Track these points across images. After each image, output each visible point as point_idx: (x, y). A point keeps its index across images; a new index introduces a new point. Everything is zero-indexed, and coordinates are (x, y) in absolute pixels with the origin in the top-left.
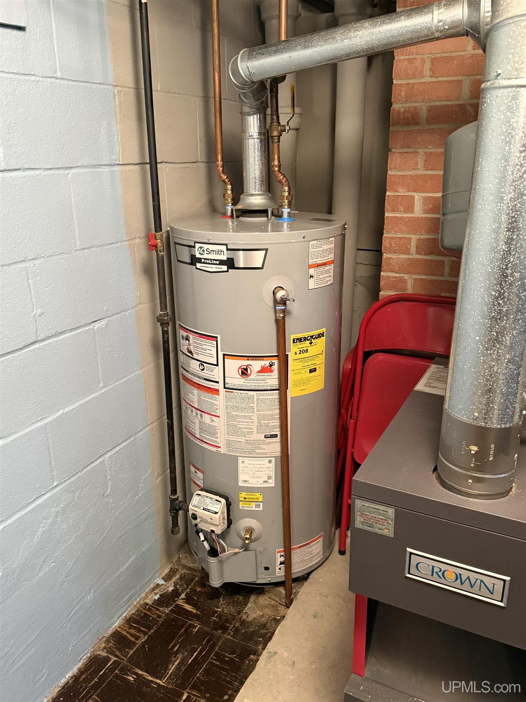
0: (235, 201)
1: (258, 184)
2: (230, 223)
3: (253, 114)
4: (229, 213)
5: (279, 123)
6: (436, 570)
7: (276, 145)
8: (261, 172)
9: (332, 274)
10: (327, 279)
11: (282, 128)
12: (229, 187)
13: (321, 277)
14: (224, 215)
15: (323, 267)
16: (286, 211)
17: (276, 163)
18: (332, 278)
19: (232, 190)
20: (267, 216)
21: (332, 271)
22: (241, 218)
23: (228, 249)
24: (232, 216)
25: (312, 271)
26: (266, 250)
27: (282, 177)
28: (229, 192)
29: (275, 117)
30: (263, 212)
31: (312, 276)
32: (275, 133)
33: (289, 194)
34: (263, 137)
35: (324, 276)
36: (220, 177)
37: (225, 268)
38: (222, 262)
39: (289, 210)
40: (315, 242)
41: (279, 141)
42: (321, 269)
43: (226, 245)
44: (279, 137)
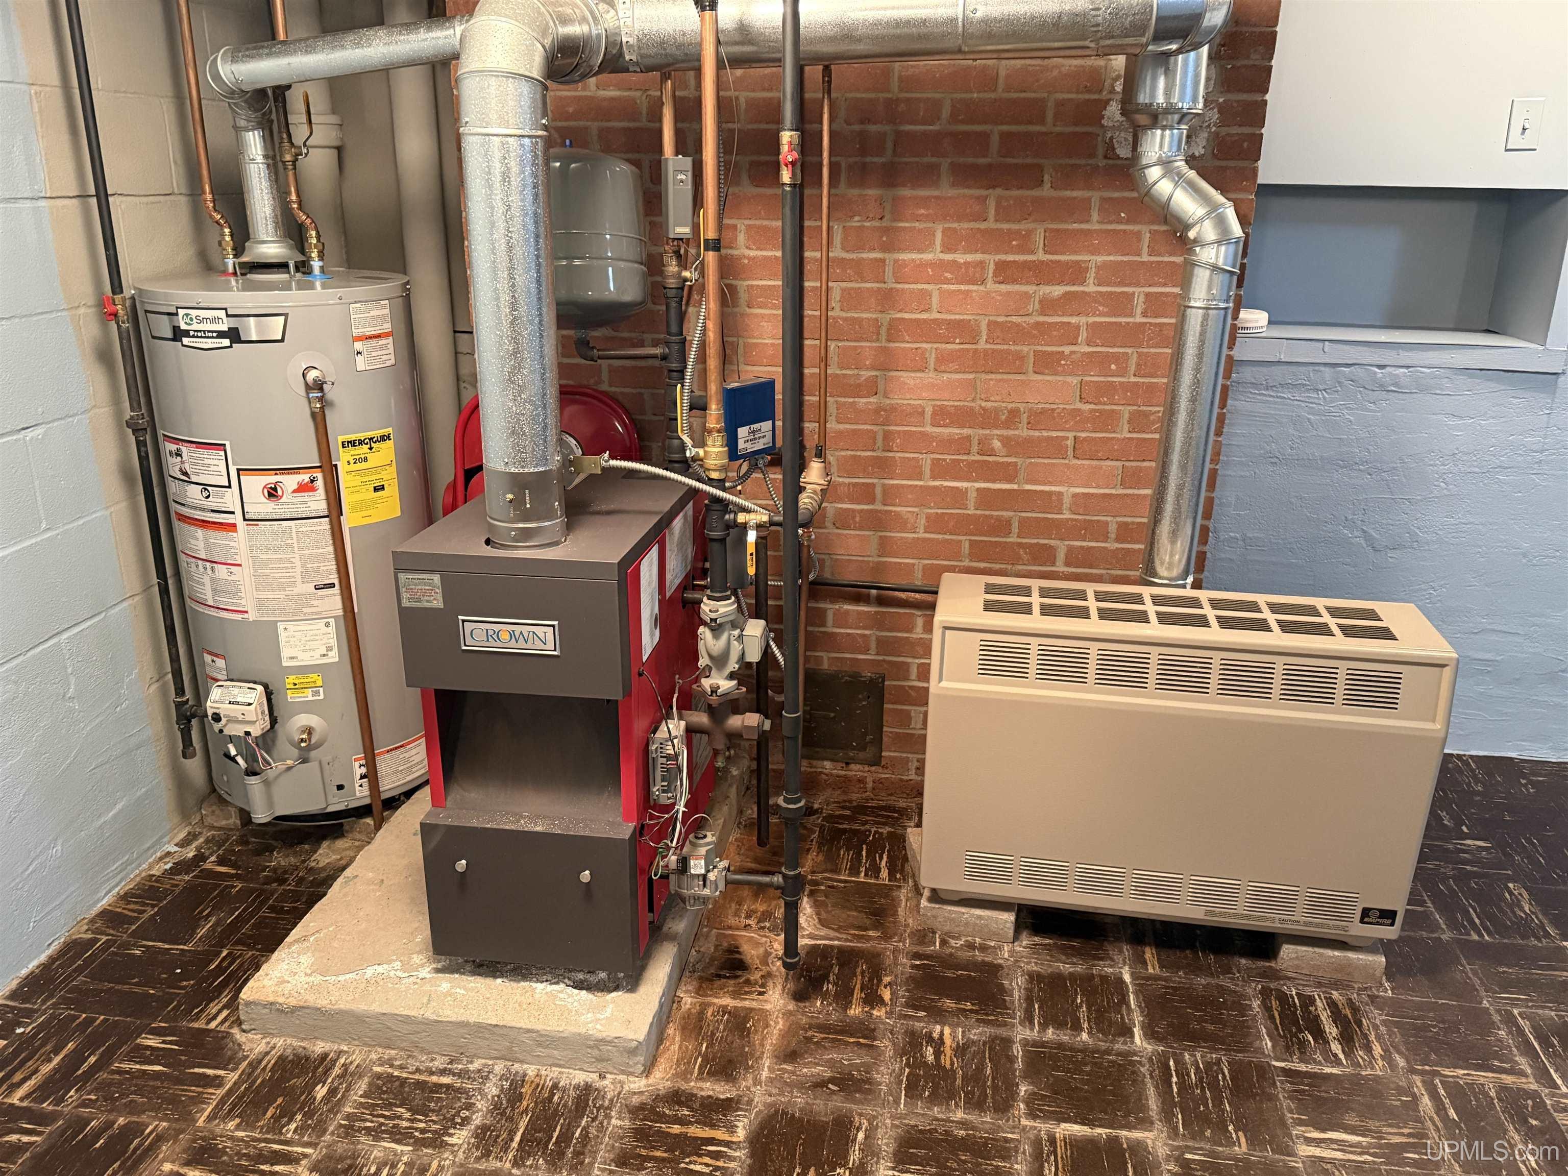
0: (239, 251)
1: (271, 227)
2: (233, 283)
3: (253, 130)
4: (231, 270)
5: (292, 144)
6: (491, 633)
7: (291, 173)
8: (274, 211)
9: (391, 350)
10: (384, 358)
11: (297, 151)
12: (227, 231)
13: (374, 354)
14: (224, 272)
15: (375, 340)
16: (316, 265)
17: (294, 197)
18: (392, 357)
19: (232, 235)
20: (289, 272)
21: (391, 346)
22: (249, 276)
23: (228, 316)
24: (235, 274)
25: (358, 346)
26: (286, 315)
27: (304, 217)
28: (228, 238)
29: (285, 136)
30: (282, 266)
31: (359, 353)
32: (288, 157)
33: (319, 240)
34: (270, 161)
35: (380, 353)
36: (211, 216)
37: (226, 342)
38: (221, 335)
39: (321, 263)
40: (358, 305)
41: (295, 169)
42: (374, 342)
43: (226, 309)
44: (294, 162)
